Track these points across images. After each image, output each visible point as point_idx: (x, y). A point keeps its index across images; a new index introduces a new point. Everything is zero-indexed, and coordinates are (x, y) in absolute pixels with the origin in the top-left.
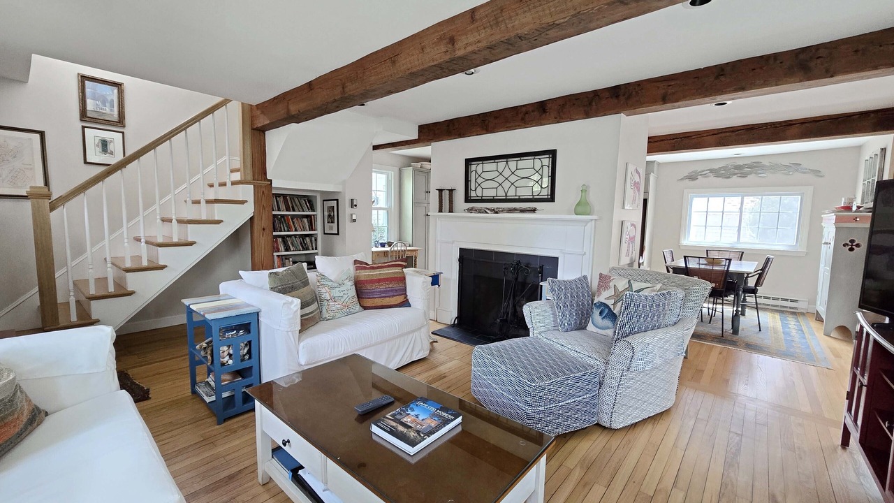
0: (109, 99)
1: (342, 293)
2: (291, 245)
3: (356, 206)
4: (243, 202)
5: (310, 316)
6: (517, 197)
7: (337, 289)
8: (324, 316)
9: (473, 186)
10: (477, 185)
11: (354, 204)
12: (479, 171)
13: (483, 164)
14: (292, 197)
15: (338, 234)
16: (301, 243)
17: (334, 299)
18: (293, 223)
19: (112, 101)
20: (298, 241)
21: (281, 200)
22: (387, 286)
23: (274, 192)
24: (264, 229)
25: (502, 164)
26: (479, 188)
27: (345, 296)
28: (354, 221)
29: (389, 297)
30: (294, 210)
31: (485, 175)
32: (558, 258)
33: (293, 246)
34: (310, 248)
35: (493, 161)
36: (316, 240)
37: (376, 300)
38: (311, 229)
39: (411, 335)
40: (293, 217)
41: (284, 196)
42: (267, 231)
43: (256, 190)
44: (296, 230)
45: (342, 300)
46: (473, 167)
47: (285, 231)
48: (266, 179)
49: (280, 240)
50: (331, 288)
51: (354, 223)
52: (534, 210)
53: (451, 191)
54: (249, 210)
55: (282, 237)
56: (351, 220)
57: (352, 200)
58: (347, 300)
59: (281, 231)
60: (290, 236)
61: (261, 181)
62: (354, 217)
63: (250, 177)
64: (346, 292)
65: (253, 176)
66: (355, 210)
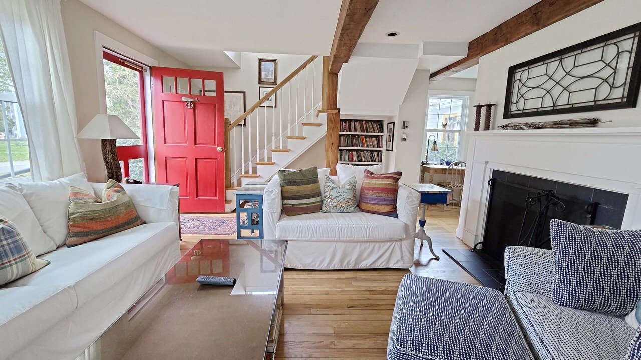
1: (339, 194)
2: (363, 158)
3: (407, 127)
4: (320, 125)
5: (305, 206)
6: (570, 106)
7: (335, 190)
8: (323, 210)
9: (514, 98)
10: (519, 96)
11: (405, 125)
12: (524, 79)
13: (529, 69)
14: (367, 121)
15: (392, 151)
16: (371, 157)
17: (332, 198)
18: (366, 141)
20: (368, 155)
21: (357, 124)
22: (378, 195)
23: (342, 118)
24: (332, 144)
25: (554, 65)
26: (522, 101)
27: (341, 197)
28: (404, 140)
29: (378, 205)
30: (367, 132)
31: (531, 84)
32: (627, 196)
33: (364, 158)
34: (377, 161)
35: (542, 63)
36: (381, 155)
37: (369, 205)
38: (378, 147)
39: (389, 244)
40: (366, 137)
41: (361, 121)
42: (335, 146)
43: (329, 117)
44: (367, 147)
45: (338, 200)
46: (517, 76)
47: (359, 147)
48: (336, 109)
49: (355, 153)
50: (332, 189)
51: (404, 142)
52: (594, 123)
53: (489, 107)
54: (323, 130)
55: (357, 151)
56: (401, 140)
57: (404, 122)
58: (342, 200)
59: (357, 147)
60: (363, 151)
61: (333, 110)
62: (404, 137)
63: (325, 108)
64: (342, 194)
65: (328, 107)
66: (405, 131)
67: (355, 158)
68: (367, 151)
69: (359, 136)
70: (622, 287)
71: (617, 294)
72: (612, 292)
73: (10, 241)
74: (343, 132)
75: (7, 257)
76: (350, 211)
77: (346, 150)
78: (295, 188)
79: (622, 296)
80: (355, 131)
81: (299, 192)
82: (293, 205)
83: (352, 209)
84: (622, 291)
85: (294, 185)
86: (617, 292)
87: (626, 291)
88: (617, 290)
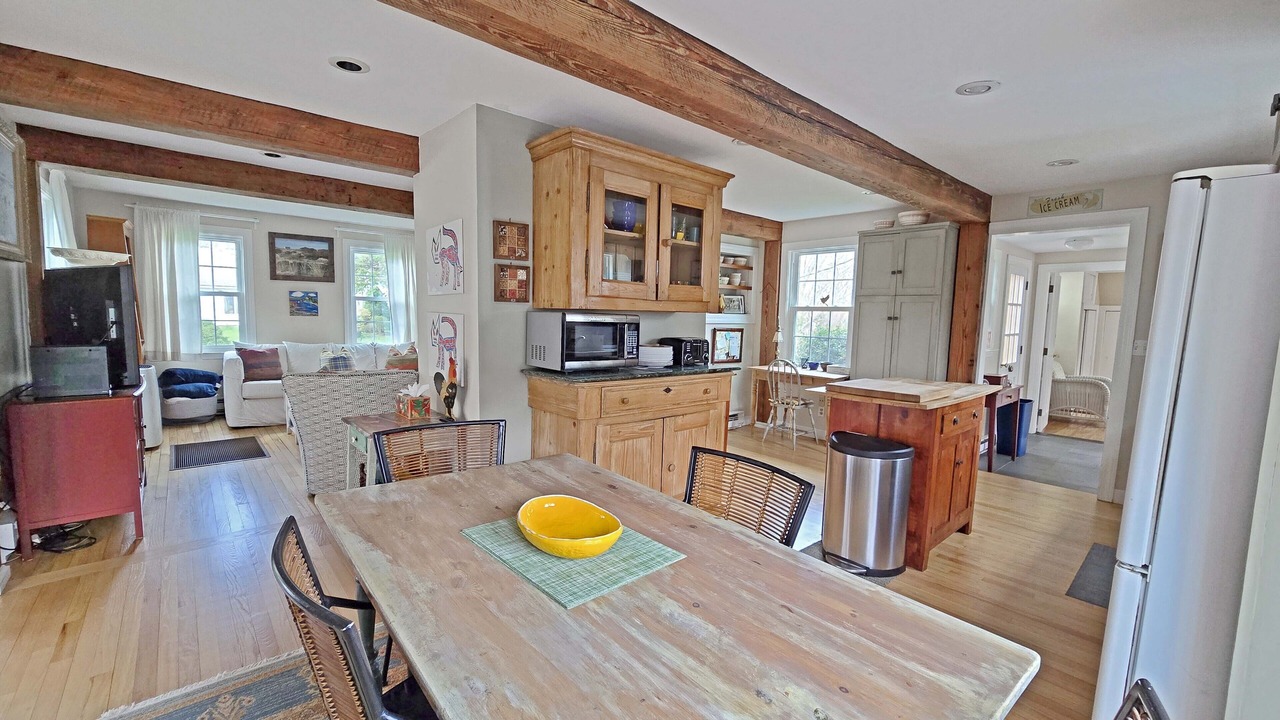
73: (344, 362)
75: (341, 368)
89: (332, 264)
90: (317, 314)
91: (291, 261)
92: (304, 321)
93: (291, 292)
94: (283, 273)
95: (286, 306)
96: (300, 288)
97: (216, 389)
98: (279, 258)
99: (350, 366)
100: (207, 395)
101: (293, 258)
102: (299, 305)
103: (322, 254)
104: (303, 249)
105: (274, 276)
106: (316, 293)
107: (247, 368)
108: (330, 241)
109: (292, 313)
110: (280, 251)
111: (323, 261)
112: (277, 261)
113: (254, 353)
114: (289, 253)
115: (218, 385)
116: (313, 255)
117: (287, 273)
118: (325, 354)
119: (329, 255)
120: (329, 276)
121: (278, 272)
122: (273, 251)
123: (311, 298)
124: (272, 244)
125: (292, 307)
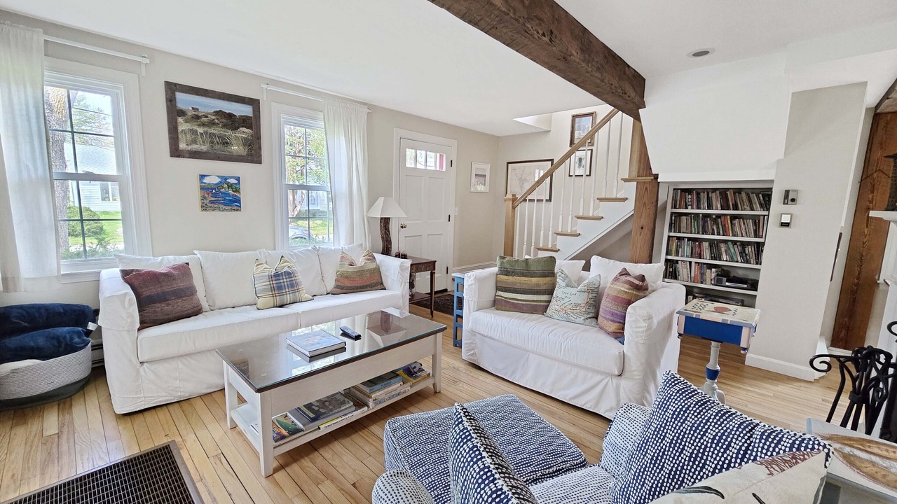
0: (587, 126)
2: (724, 253)
3: (793, 200)
4: (624, 200)
7: (562, 290)
11: (790, 198)
16: (740, 253)
17: (557, 299)
18: (733, 225)
19: (589, 127)
20: (735, 250)
21: (714, 196)
24: (642, 228)
27: (567, 300)
28: (785, 225)
30: (736, 209)
33: (727, 254)
34: (753, 261)
38: (757, 235)
39: (599, 377)
40: (734, 217)
41: (720, 191)
43: (639, 186)
44: (735, 235)
47: (718, 235)
48: (651, 174)
50: (559, 287)
51: (785, 228)
54: (629, 208)
55: (711, 242)
56: (779, 224)
57: (787, 192)
58: (566, 304)
59: (713, 234)
60: (726, 242)
61: (646, 176)
62: (786, 219)
63: (634, 173)
64: (569, 296)
65: (638, 172)
66: (790, 208)
67: (707, 253)
68: (734, 243)
69: (719, 216)
70: (712, 457)
71: (698, 466)
72: (692, 459)
73: (288, 280)
74: (686, 208)
75: (285, 289)
76: (577, 321)
77: (689, 239)
78: (510, 279)
79: (704, 470)
80: (710, 207)
81: (515, 283)
82: (507, 298)
83: (581, 320)
84: (708, 462)
85: (511, 275)
86: (700, 462)
87: (713, 466)
88: (702, 458)
89: (258, 136)
90: (239, 208)
91: (200, 130)
92: (222, 219)
93: (202, 177)
94: (189, 148)
95: (195, 195)
96: (216, 170)
97: (89, 333)
98: (183, 125)
99: (297, 284)
100: (71, 349)
101: (203, 125)
102: (214, 195)
103: (245, 122)
104: (219, 113)
105: (176, 152)
106: (238, 179)
107: (142, 303)
108: (254, 103)
109: (204, 208)
110: (182, 113)
111: (245, 132)
112: (180, 128)
113: (154, 277)
114: (197, 117)
115: (91, 326)
116: (232, 122)
117: (195, 147)
118: (261, 268)
119: (252, 123)
120: (253, 154)
121: (182, 146)
122: (174, 113)
123: (230, 186)
124: (171, 101)
125: (203, 198)
